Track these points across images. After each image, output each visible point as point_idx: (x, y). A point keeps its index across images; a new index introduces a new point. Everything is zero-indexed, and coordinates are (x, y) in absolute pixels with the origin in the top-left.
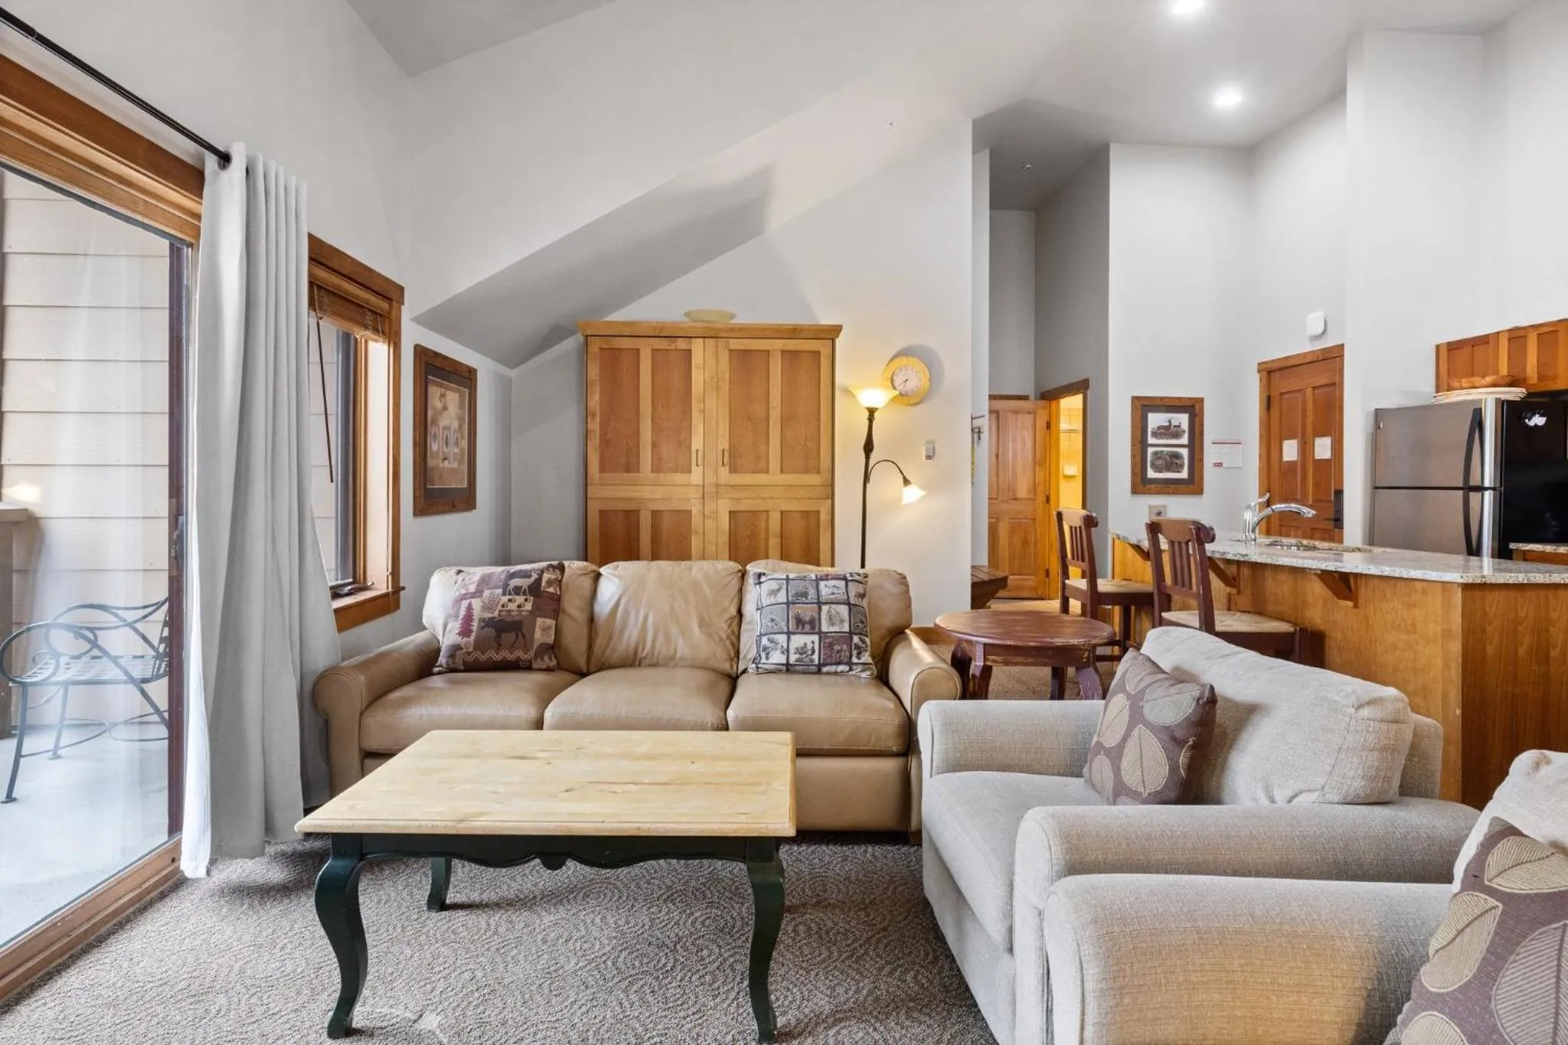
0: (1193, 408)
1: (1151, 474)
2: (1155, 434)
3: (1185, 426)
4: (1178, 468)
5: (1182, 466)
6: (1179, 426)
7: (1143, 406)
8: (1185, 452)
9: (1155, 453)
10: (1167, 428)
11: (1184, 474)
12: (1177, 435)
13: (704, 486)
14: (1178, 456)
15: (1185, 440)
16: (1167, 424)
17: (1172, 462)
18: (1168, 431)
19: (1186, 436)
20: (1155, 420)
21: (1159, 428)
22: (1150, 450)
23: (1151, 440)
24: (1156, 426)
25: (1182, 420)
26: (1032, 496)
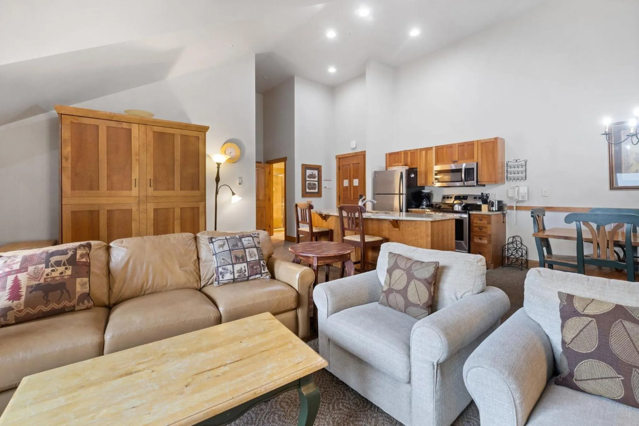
0: (318, 168)
1: (308, 190)
2: (309, 177)
3: (317, 175)
4: (314, 188)
5: (316, 188)
6: (315, 175)
7: (305, 167)
8: (317, 183)
9: (308, 183)
10: (312, 175)
11: (316, 191)
12: (314, 178)
13: (139, 197)
14: (315, 184)
15: (316, 179)
16: (312, 174)
17: (312, 187)
18: (312, 176)
19: (317, 178)
20: (309, 172)
21: (310, 175)
22: (307, 182)
23: (307, 179)
24: (308, 174)
25: (316, 172)
26: (264, 199)
